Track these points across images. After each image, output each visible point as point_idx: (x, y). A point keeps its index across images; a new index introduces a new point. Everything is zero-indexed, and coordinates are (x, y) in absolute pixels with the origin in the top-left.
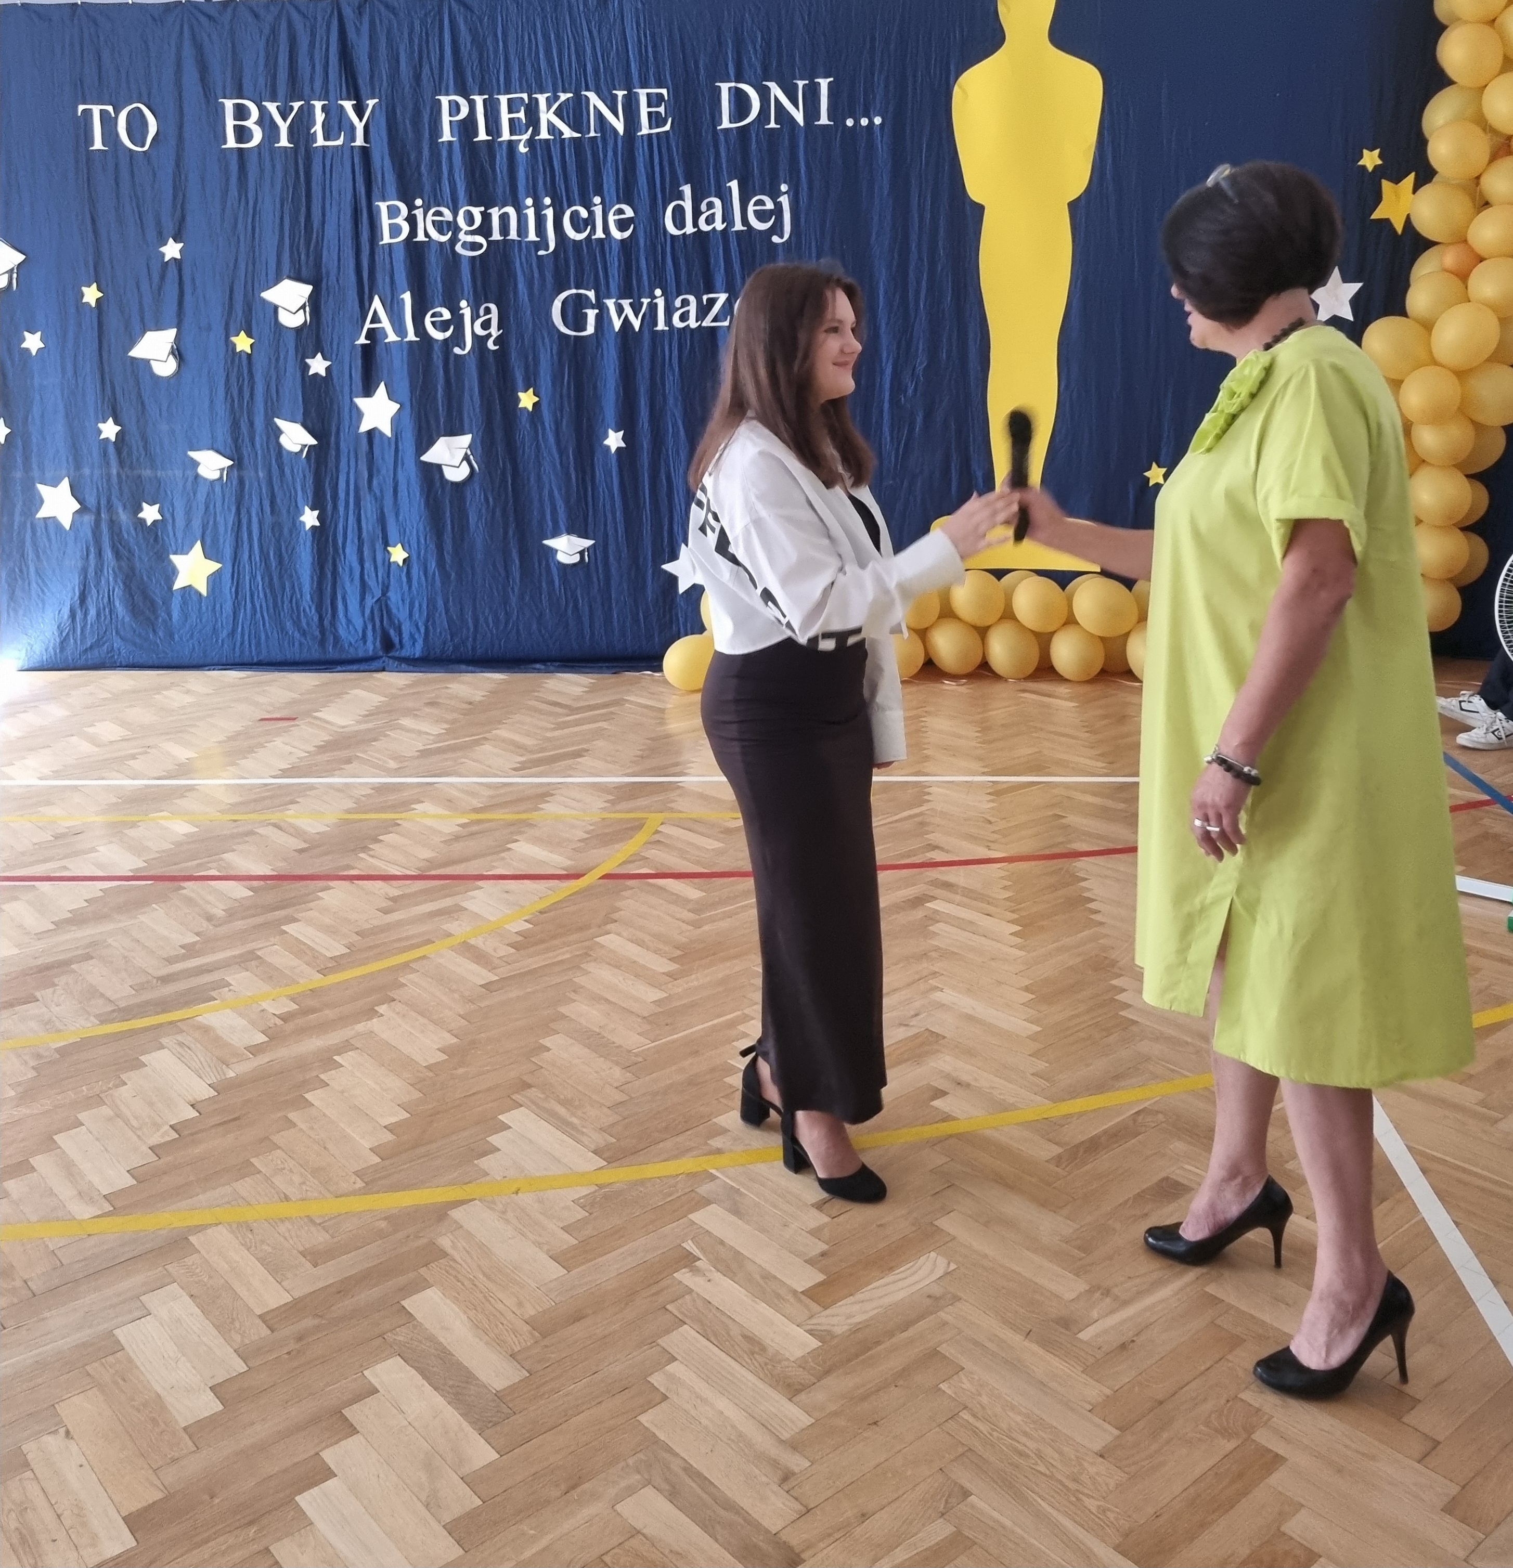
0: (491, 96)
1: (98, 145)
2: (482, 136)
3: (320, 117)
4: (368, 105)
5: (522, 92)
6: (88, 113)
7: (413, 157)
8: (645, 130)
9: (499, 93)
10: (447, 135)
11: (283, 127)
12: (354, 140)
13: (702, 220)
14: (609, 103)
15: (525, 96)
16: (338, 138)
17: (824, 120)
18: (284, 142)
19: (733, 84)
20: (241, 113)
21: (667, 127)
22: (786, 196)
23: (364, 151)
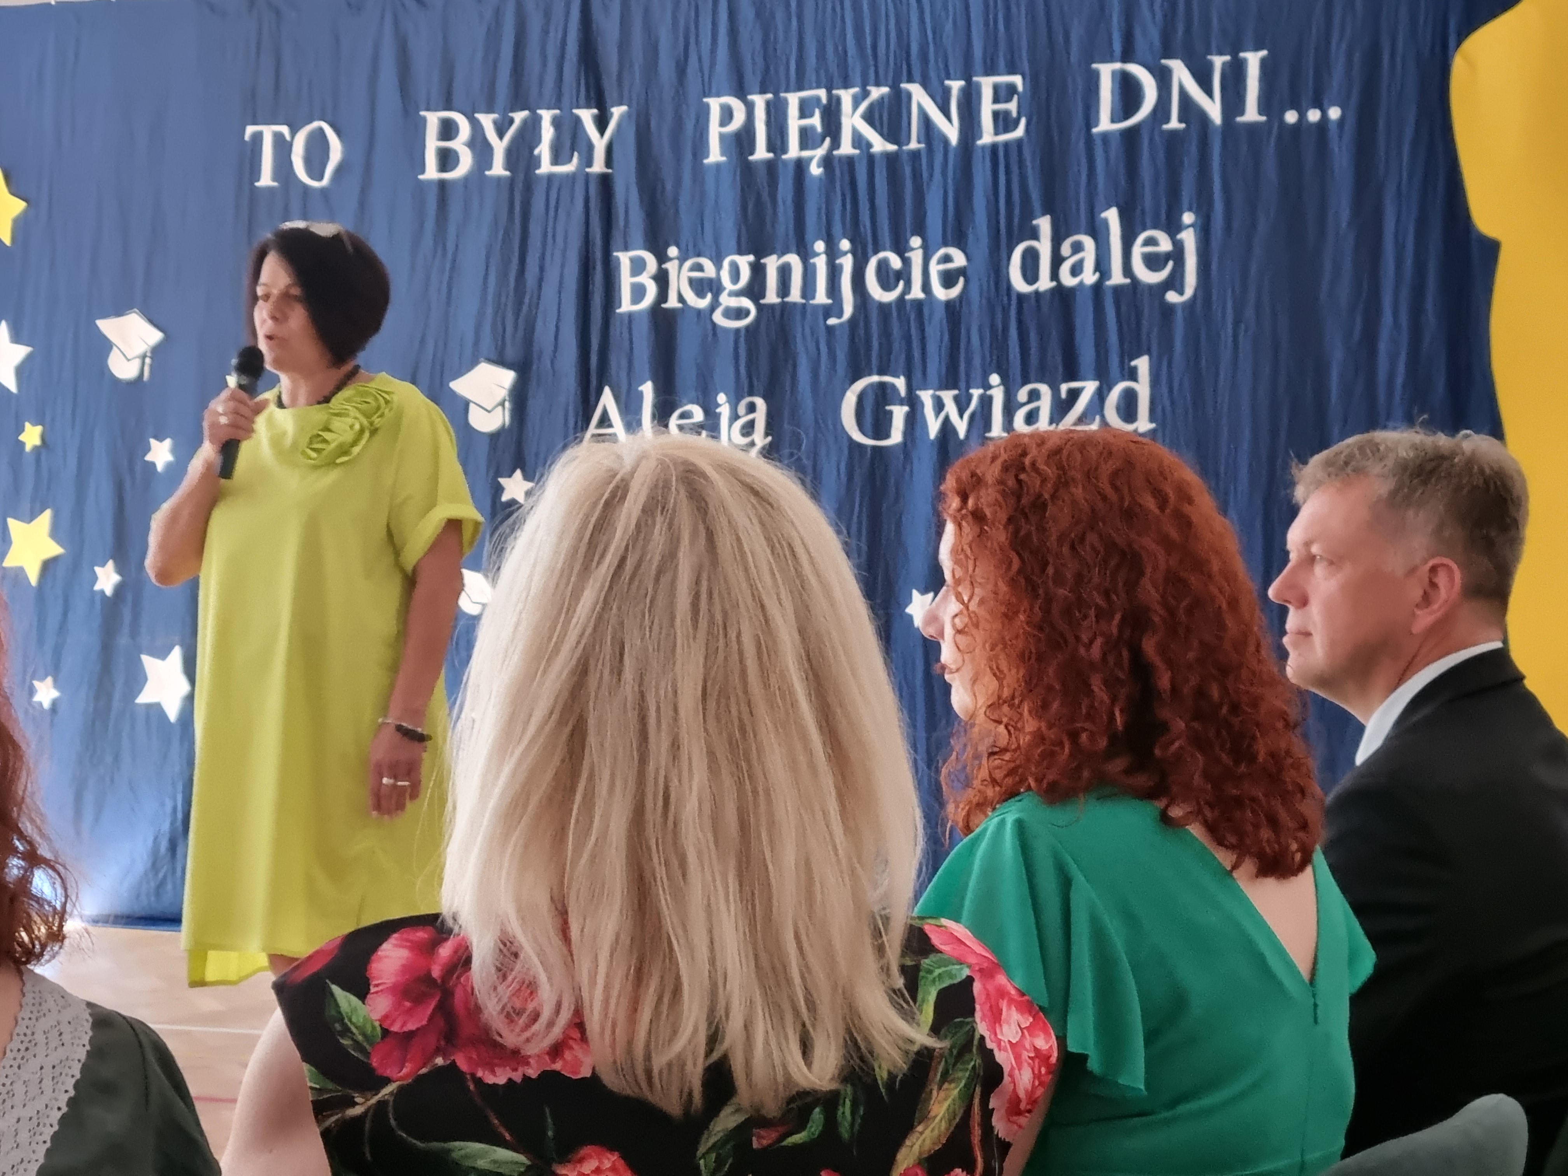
0: (776, 94)
1: (266, 180)
2: (761, 153)
3: (547, 133)
4: (612, 114)
5: (818, 87)
6: (258, 138)
7: (669, 186)
8: (988, 137)
9: (787, 90)
10: (715, 155)
11: (499, 147)
12: (590, 164)
13: (1065, 269)
14: (939, 99)
15: (822, 93)
16: (570, 162)
17: (1251, 114)
18: (498, 169)
19: (1118, 66)
20: (448, 130)
21: (1019, 132)
22: (1191, 230)
23: (605, 181)
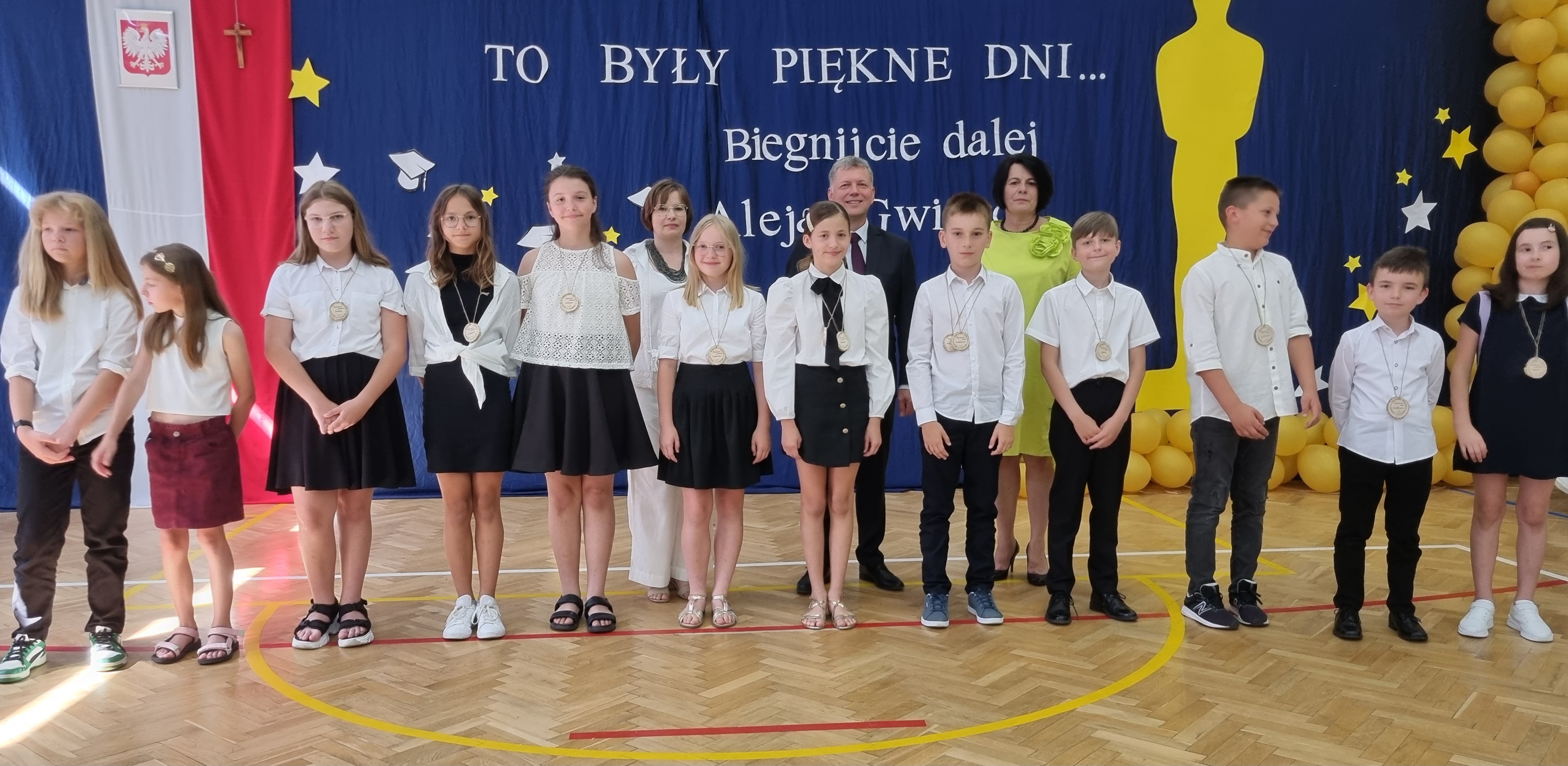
0: (815, 49)
1: (500, 77)
2: (807, 79)
3: (680, 61)
4: (720, 53)
5: (838, 47)
6: (493, 52)
7: (754, 93)
8: (931, 78)
9: (821, 47)
10: (780, 79)
11: (651, 68)
12: (707, 80)
13: (971, 148)
14: (904, 57)
15: (841, 50)
16: (695, 78)
17: (1064, 75)
18: (651, 79)
19: (998, 46)
20: (618, 55)
22: (1034, 130)
23: (716, 89)
